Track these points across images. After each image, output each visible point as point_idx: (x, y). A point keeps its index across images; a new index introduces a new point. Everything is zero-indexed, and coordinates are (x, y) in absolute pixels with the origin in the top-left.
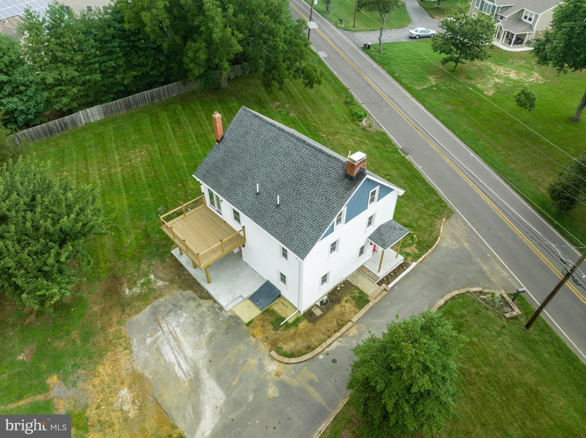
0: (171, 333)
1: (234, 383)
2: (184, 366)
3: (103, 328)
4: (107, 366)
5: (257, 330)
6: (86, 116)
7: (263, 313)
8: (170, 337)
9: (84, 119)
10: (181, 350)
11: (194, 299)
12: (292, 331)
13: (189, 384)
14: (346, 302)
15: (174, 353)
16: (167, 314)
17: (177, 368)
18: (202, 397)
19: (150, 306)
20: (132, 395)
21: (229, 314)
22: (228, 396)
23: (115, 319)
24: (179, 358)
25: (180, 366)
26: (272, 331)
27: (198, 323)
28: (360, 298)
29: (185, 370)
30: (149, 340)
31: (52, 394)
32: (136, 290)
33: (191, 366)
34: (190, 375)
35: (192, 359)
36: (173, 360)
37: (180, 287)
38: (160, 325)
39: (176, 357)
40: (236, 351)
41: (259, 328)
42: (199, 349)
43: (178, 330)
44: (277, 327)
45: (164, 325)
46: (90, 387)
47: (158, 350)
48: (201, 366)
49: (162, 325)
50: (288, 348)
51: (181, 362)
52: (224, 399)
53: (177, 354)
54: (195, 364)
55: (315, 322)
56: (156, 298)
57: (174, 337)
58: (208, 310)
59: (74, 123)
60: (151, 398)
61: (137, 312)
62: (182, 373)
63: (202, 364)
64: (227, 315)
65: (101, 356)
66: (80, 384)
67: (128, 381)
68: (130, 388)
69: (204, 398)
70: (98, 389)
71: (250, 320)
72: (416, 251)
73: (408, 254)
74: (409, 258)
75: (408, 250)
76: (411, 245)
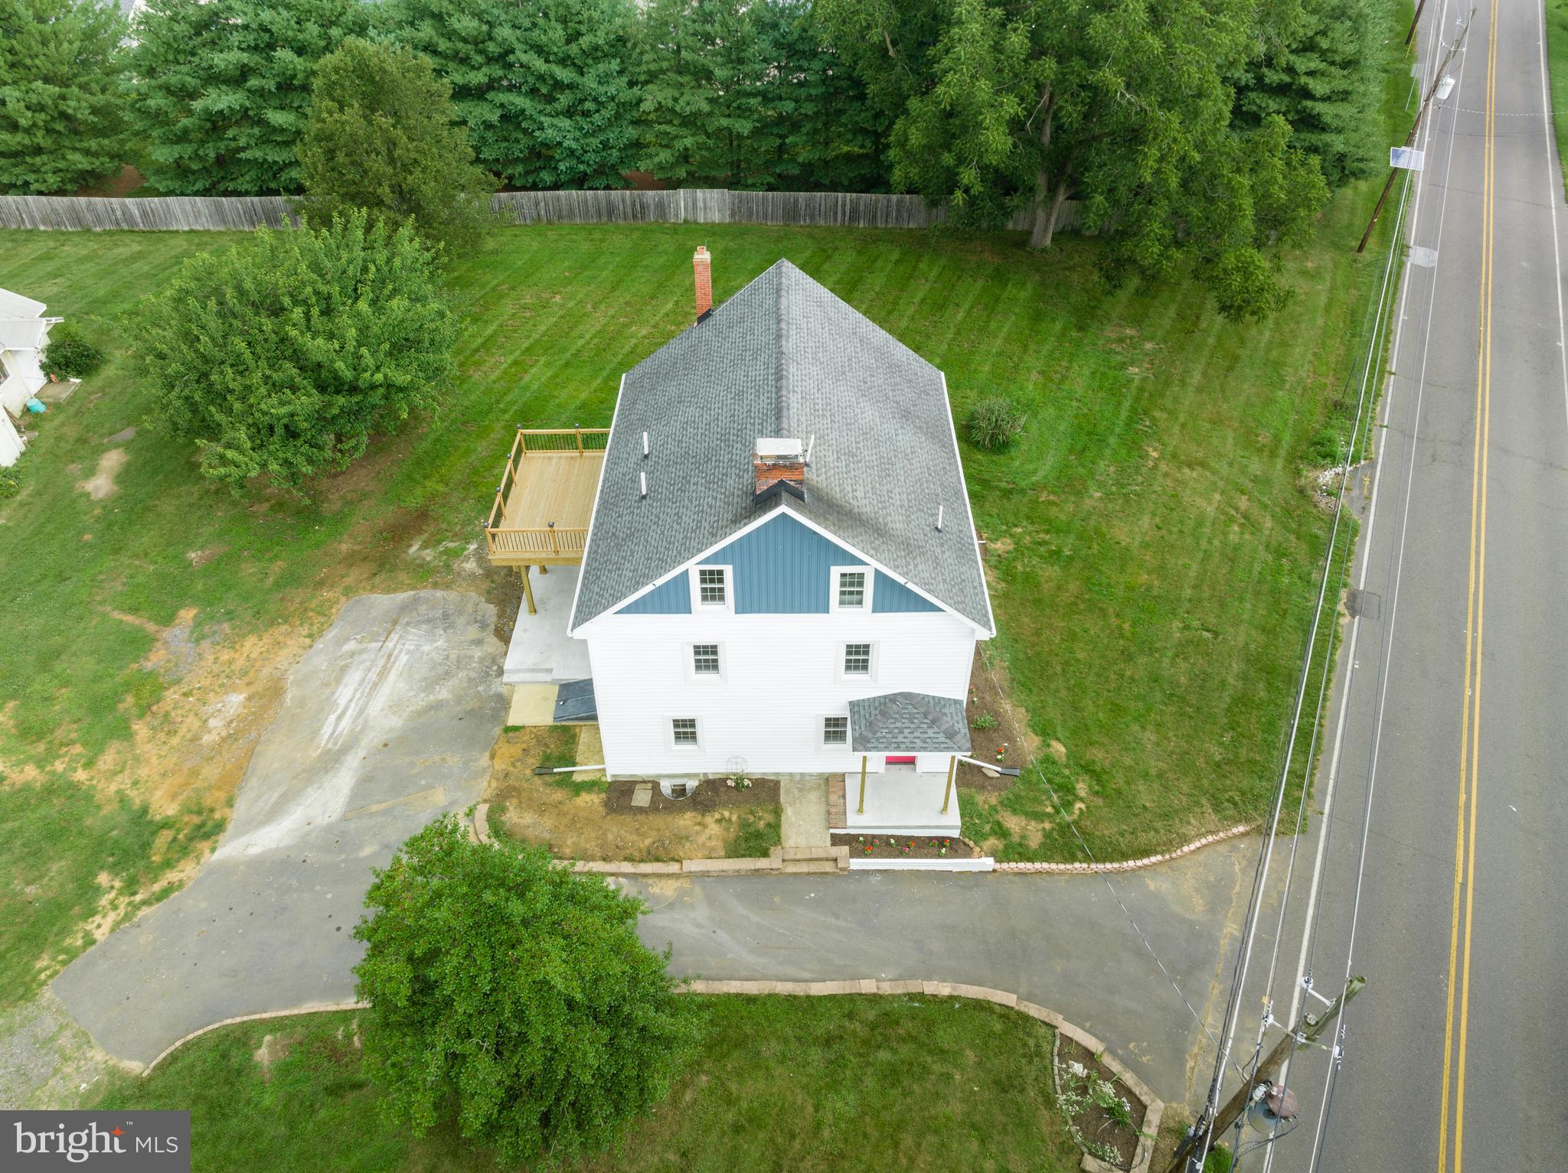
0: (390, 656)
1: (374, 808)
2: (345, 723)
3: (321, 584)
4: (261, 644)
5: (508, 751)
6: (690, 204)
7: (553, 729)
8: (381, 662)
9: (686, 209)
10: (370, 694)
11: (484, 626)
12: (559, 795)
13: (319, 756)
14: (719, 821)
15: (356, 690)
16: (418, 623)
17: (333, 718)
18: (310, 791)
19: (412, 593)
20: (240, 710)
21: (503, 690)
22: (344, 819)
23: (349, 580)
24: (353, 705)
25: (339, 718)
26: (528, 772)
27: (441, 670)
28: (759, 835)
29: (340, 729)
30: (351, 645)
31: (166, 634)
32: (429, 555)
33: (352, 731)
34: (335, 744)
35: (366, 722)
36: (342, 703)
37: (488, 592)
38: (389, 633)
39: (351, 701)
40: (437, 758)
41: (516, 750)
42: (394, 713)
43: (404, 658)
44: (543, 771)
45: (394, 637)
46: (211, 658)
47: (344, 670)
48: (365, 742)
49: (392, 635)
50: (516, 820)
51: (349, 713)
52: (333, 818)
53: (358, 695)
54: (361, 732)
55: (615, 811)
56: (435, 585)
57: (384, 667)
58: (482, 660)
59: (661, 208)
60: (254, 734)
61: (388, 591)
62: (330, 731)
63: (371, 739)
64: (497, 687)
65: (272, 623)
66: (205, 644)
67: (258, 687)
68: (249, 699)
69: (312, 793)
70: (216, 668)
71: (519, 723)
72: (1035, 840)
73: (1001, 832)
74: (992, 842)
75: (1014, 823)
76: (1039, 817)
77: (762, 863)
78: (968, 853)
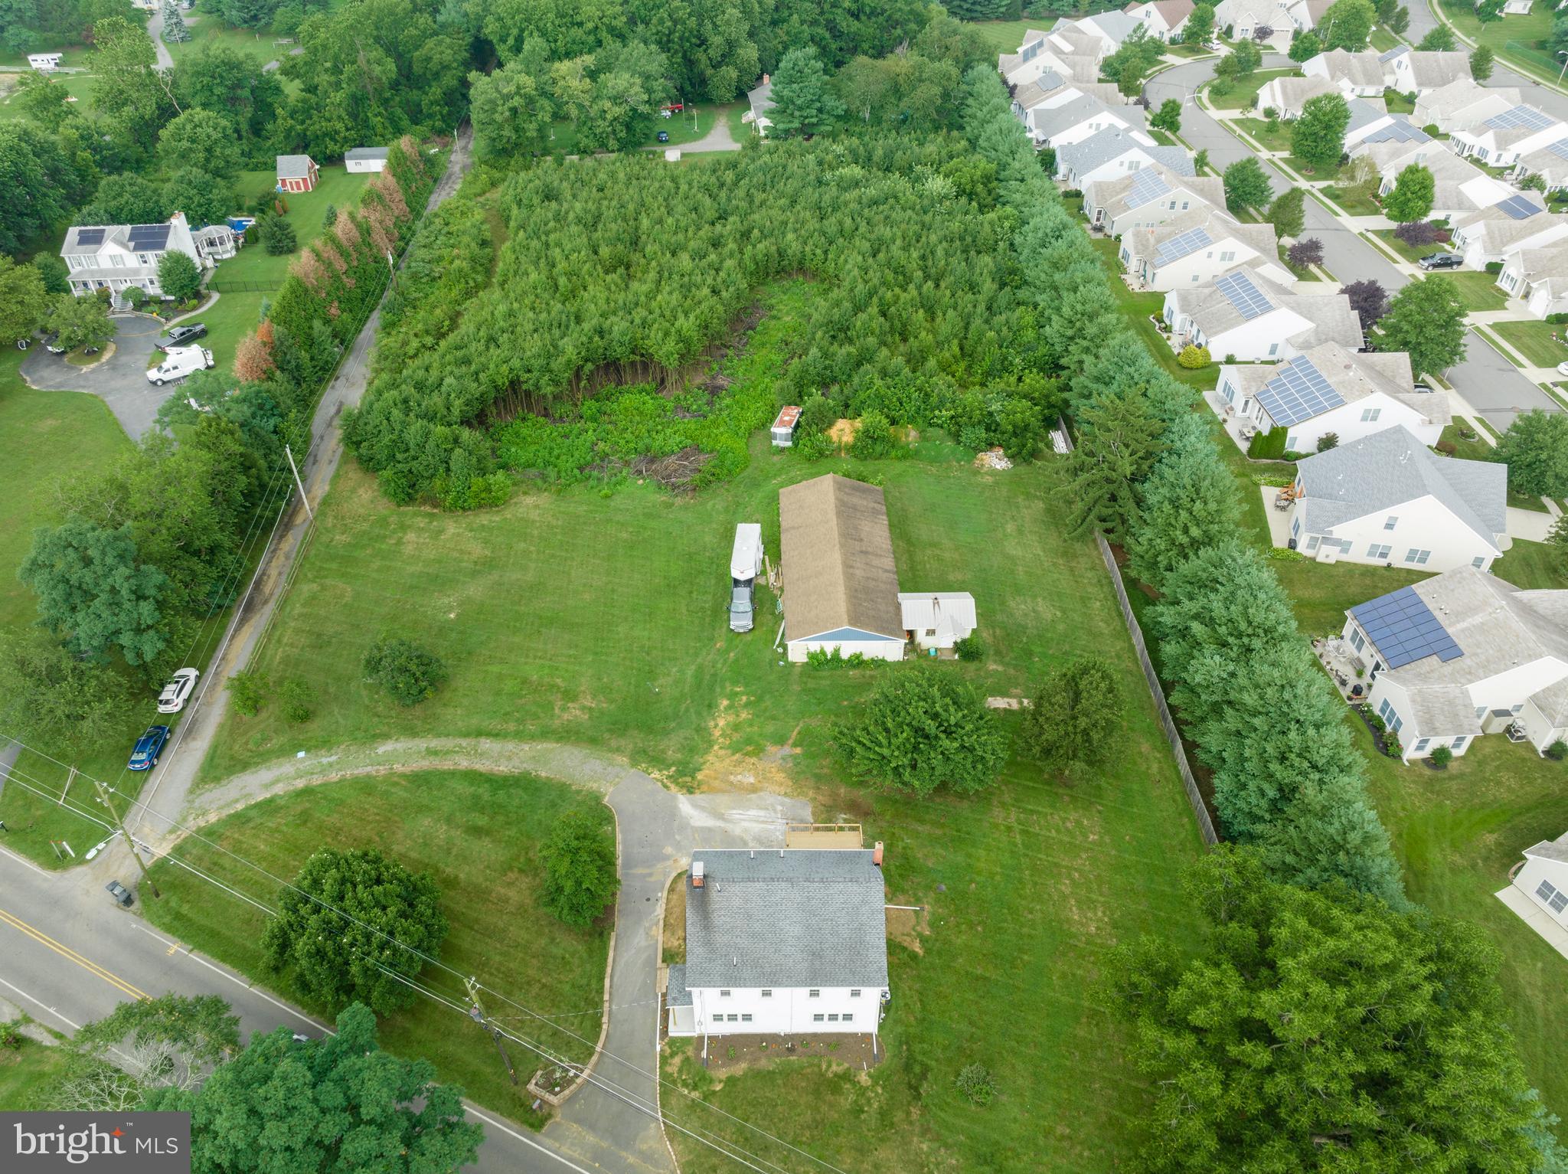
0: (773, 821)
2: (737, 816)
4: (781, 778)
8: (770, 820)
10: (752, 820)
13: (722, 812)
15: (755, 815)
17: (741, 811)
20: (745, 782)
22: (692, 827)
24: (748, 816)
25: (741, 814)
29: (734, 815)
33: (733, 819)
34: (728, 815)
35: (737, 822)
36: (749, 812)
42: (741, 829)
43: (771, 826)
46: (773, 765)
47: (767, 809)
48: (727, 824)
51: (743, 816)
52: (692, 824)
53: (752, 816)
54: (732, 822)
57: (767, 821)
60: (734, 790)
62: (734, 812)
66: (781, 762)
67: (757, 784)
68: (751, 783)
69: (705, 815)
70: (768, 768)
72: (669, 1069)
73: (673, 1055)
74: (668, 1051)
75: (677, 1060)
76: (680, 1071)
77: (659, 961)
78: (662, 1039)
